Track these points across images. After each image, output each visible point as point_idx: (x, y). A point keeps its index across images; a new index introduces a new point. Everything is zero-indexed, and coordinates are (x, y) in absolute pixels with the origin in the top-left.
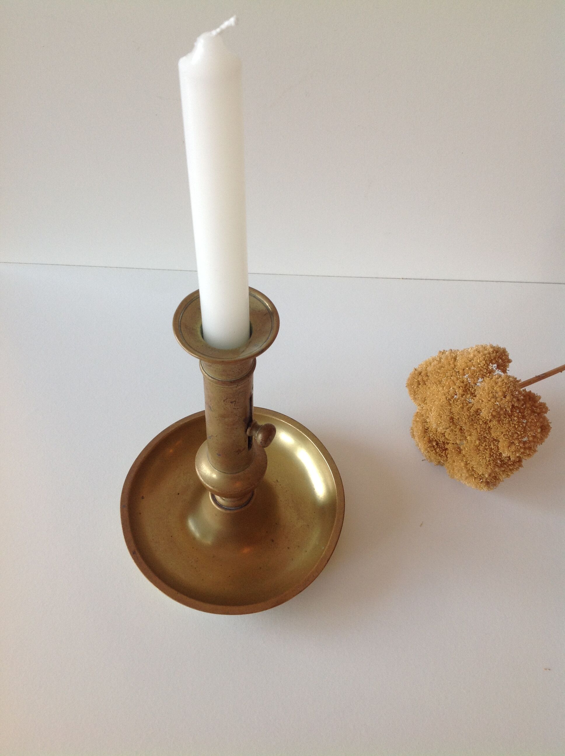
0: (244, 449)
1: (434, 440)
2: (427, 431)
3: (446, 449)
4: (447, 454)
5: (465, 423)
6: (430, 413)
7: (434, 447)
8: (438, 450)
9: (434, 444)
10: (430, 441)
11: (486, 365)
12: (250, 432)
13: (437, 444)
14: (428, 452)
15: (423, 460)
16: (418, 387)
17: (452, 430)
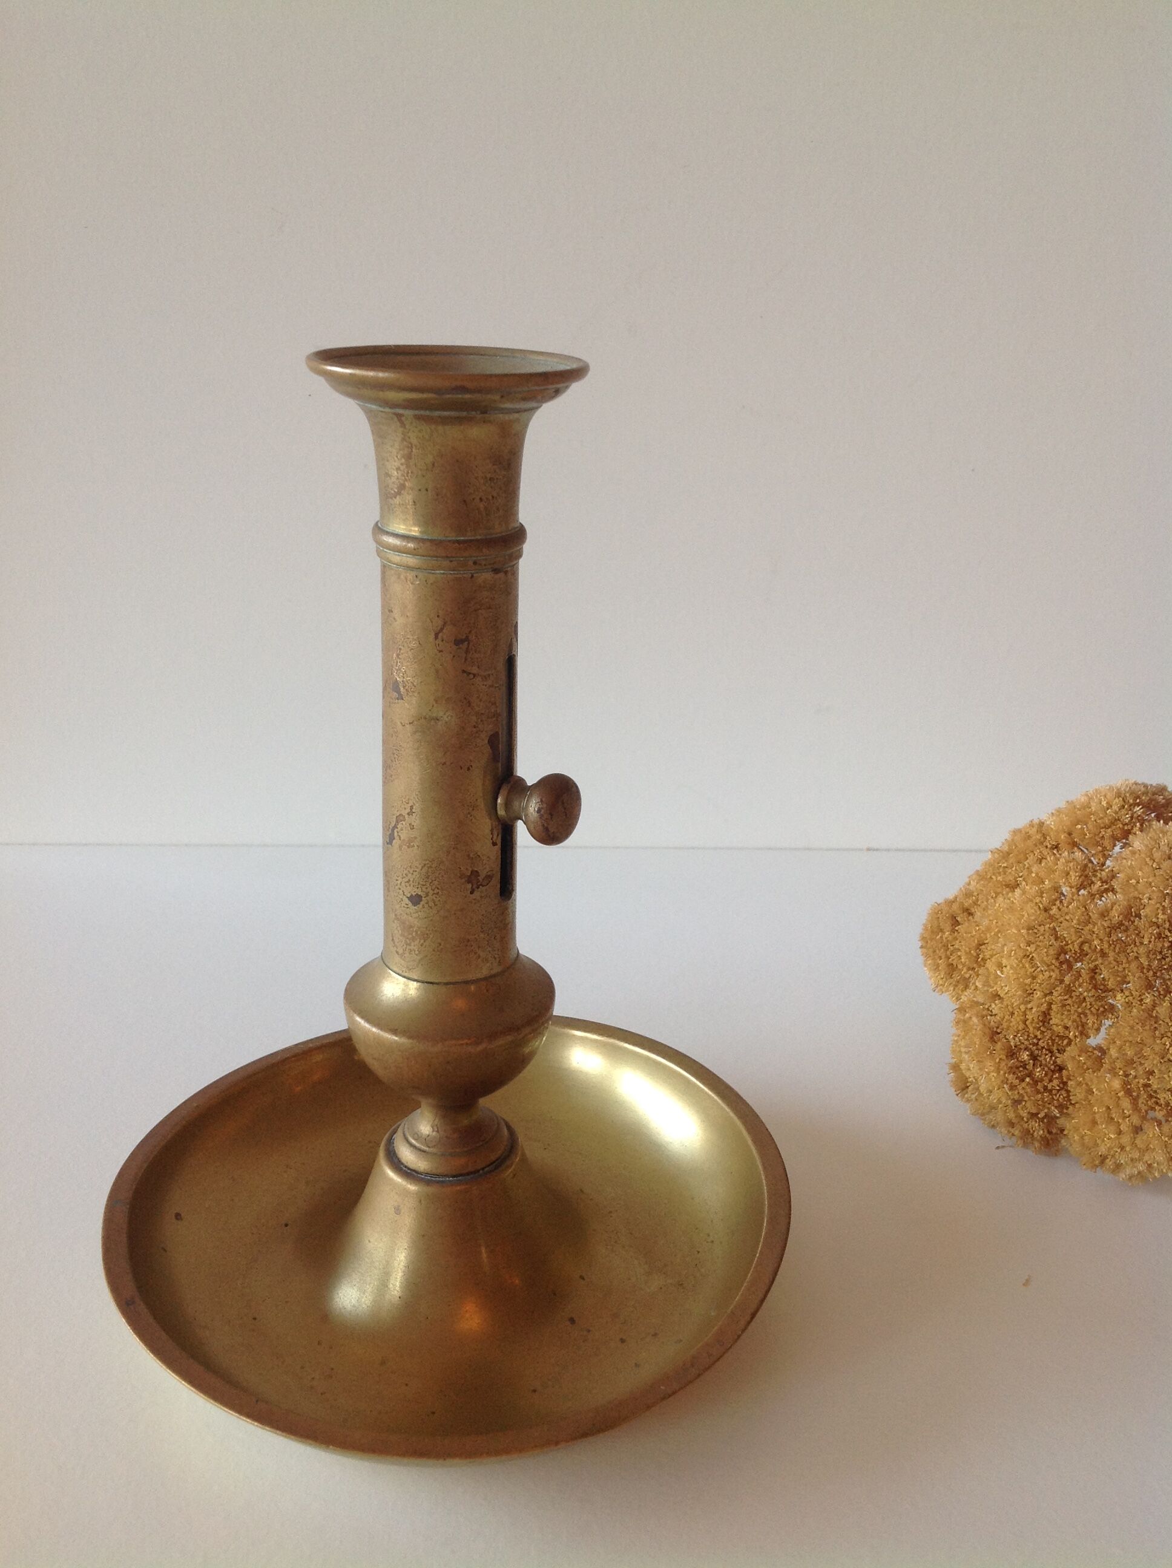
0: (489, 877)
1: (1023, 1046)
2: (999, 1031)
3: (1061, 1069)
4: (1065, 1080)
5: (1103, 954)
6: (998, 972)
7: (1024, 1066)
8: (1038, 1072)
9: (1025, 1056)
10: (1011, 1054)
11: (1126, 807)
12: (507, 804)
13: (1034, 1057)
14: (1013, 1087)
15: (998, 1148)
16: (953, 931)
17: (1069, 991)
